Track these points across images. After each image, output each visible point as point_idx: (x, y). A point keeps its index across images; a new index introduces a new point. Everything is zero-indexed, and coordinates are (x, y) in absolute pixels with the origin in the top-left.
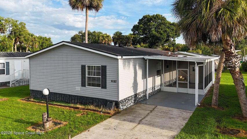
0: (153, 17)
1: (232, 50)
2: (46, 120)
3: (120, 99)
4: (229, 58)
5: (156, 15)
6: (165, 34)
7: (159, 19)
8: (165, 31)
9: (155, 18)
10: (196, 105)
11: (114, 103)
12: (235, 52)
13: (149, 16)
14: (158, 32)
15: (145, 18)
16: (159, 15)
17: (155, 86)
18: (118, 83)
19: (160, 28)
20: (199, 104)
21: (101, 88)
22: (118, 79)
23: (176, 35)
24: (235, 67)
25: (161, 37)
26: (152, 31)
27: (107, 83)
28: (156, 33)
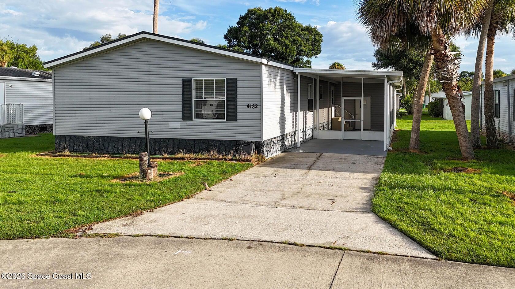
0: (270, 12)
1: (446, 51)
2: (146, 166)
3: (264, 139)
4: (442, 64)
5: (275, 10)
6: (294, 47)
7: (282, 17)
8: (294, 41)
9: (273, 16)
10: (385, 149)
11: (253, 146)
12: (451, 54)
13: (261, 10)
14: (279, 42)
15: (252, 14)
16: (280, 9)
17: (306, 128)
18: (261, 109)
19: (283, 36)
20: (391, 148)
21: (227, 120)
22: (261, 101)
23: (313, 50)
24: (451, 79)
25: (286, 53)
26: (267, 40)
27: (238, 110)
28: (277, 45)
